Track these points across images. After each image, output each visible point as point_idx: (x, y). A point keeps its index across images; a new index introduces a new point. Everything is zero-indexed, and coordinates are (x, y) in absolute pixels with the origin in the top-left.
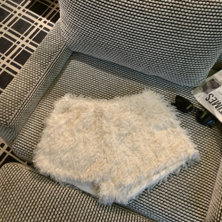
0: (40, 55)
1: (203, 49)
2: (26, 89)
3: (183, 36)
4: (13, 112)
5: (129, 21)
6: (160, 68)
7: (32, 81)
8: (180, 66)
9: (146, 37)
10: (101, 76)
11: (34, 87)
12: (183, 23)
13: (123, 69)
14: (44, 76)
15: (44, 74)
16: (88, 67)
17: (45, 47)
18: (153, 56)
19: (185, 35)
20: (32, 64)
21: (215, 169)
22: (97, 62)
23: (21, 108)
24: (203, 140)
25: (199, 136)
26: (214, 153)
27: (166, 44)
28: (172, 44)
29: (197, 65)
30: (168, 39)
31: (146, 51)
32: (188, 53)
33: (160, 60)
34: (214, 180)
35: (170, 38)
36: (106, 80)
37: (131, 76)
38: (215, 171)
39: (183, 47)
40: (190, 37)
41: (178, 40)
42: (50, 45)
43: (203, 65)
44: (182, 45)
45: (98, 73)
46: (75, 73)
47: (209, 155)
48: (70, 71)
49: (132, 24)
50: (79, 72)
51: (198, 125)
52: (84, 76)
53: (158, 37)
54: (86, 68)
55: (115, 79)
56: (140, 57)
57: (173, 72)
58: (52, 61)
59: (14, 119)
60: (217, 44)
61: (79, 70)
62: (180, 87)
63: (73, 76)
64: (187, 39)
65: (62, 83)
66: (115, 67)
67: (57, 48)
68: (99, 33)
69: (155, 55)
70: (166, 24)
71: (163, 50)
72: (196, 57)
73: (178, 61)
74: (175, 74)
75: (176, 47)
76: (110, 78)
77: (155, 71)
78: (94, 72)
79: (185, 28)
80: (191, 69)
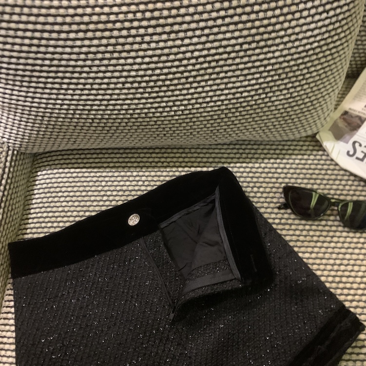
3: (270, 42)
5: (133, 54)
6: (238, 126)
8: (280, 107)
9: (186, 74)
10: (116, 183)
12: (261, 15)
16: (80, 175)
19: (274, 39)
27: (238, 73)
28: (249, 68)
30: (238, 61)
31: (197, 103)
35: (242, 57)
36: (130, 188)
39: (277, 66)
40: (286, 39)
41: (262, 57)
43: (328, 87)
44: (273, 64)
49: (143, 57)
50: (66, 194)
53: (213, 64)
55: (150, 179)
60: (348, 32)
61: (64, 189)
64: (281, 47)
68: (74, 102)
70: (224, 29)
71: (233, 88)
72: (311, 77)
73: (274, 99)
74: (275, 126)
75: (261, 73)
76: (138, 181)
77: (230, 135)
78: (97, 181)
79: (269, 25)
80: (306, 104)
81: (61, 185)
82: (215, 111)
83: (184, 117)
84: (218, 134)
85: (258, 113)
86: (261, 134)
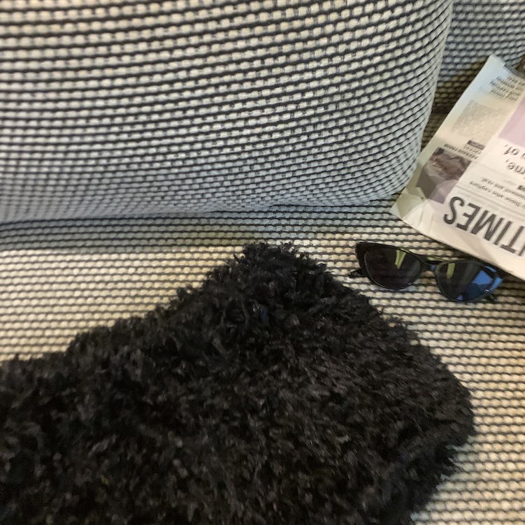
1: (387, 75)
3: (306, 56)
5: (96, 73)
6: (272, 184)
8: (331, 155)
9: (182, 105)
10: (94, 271)
12: (290, 13)
16: (42, 259)
18: (235, 157)
19: (312, 50)
24: (487, 353)
25: (472, 345)
27: (262, 103)
28: (278, 96)
30: (259, 84)
31: (204, 149)
32: (343, 105)
33: (262, 160)
35: (266, 79)
36: (116, 278)
37: (194, 235)
39: (320, 93)
40: (331, 51)
41: (296, 78)
43: (403, 124)
44: (314, 90)
45: (81, 265)
46: (4, 296)
49: (113, 78)
50: (19, 288)
52: (40, 295)
53: (222, 89)
54: (36, 266)
55: (146, 263)
56: (194, 175)
61: (16, 281)
64: (325, 62)
68: (15, 148)
70: (233, 34)
71: (257, 126)
72: (373, 109)
73: (320, 142)
74: (328, 183)
75: (297, 102)
76: (128, 267)
77: (262, 198)
78: (66, 268)
79: (303, 28)
80: (370, 149)
81: (13, 274)
82: (234, 161)
83: (187, 169)
84: (245, 197)
85: (299, 164)
86: (308, 197)
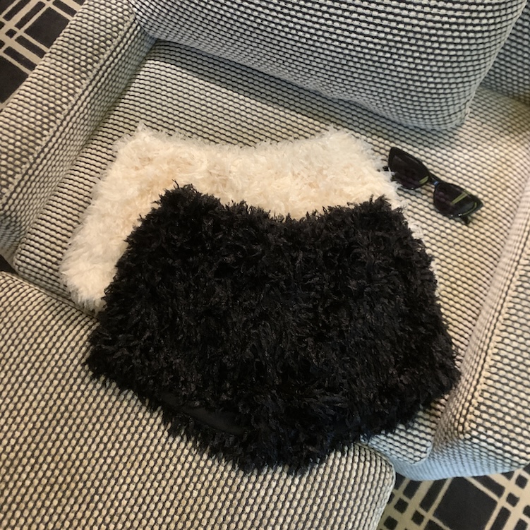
0: (72, 44)
1: (456, 34)
2: (40, 126)
4: (10, 179)
6: (357, 80)
7: (54, 108)
8: (402, 75)
10: (219, 98)
11: (58, 122)
13: (273, 84)
14: (83, 98)
15: (84, 92)
16: (190, 77)
17: (85, 26)
18: (340, 50)
20: (53, 66)
21: (470, 319)
22: (211, 66)
23: (30, 172)
24: (447, 254)
25: (439, 244)
26: (470, 282)
27: (370, 19)
28: (382, 19)
29: (443, 75)
30: (373, 6)
31: (323, 36)
32: (420, 43)
33: (356, 60)
34: (466, 342)
36: (231, 108)
37: (292, 102)
38: (470, 322)
39: (409, 28)
41: (397, 11)
42: (97, 21)
43: (458, 75)
44: (406, 24)
45: (213, 91)
46: (158, 91)
47: (458, 286)
48: (147, 88)
50: (169, 90)
51: (439, 218)
52: (180, 99)
54: (185, 81)
55: (253, 107)
56: (309, 53)
57: (387, 92)
58: (102, 62)
59: (14, 196)
60: (492, 21)
61: (169, 85)
62: (406, 130)
63: (153, 99)
64: (418, 8)
65: (126, 115)
66: (255, 78)
67: (115, 29)
69: (343, 49)
71: (361, 34)
72: (440, 54)
73: (398, 63)
74: (393, 96)
75: (392, 28)
76: (241, 105)
77: (347, 89)
78: (203, 89)
80: (429, 83)
81: (168, 80)
82: (338, 53)
83: (307, 47)
86: (377, 102)
